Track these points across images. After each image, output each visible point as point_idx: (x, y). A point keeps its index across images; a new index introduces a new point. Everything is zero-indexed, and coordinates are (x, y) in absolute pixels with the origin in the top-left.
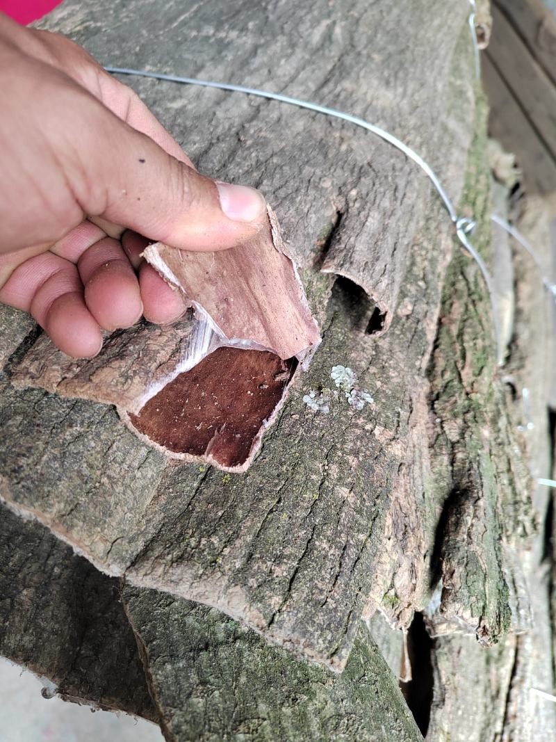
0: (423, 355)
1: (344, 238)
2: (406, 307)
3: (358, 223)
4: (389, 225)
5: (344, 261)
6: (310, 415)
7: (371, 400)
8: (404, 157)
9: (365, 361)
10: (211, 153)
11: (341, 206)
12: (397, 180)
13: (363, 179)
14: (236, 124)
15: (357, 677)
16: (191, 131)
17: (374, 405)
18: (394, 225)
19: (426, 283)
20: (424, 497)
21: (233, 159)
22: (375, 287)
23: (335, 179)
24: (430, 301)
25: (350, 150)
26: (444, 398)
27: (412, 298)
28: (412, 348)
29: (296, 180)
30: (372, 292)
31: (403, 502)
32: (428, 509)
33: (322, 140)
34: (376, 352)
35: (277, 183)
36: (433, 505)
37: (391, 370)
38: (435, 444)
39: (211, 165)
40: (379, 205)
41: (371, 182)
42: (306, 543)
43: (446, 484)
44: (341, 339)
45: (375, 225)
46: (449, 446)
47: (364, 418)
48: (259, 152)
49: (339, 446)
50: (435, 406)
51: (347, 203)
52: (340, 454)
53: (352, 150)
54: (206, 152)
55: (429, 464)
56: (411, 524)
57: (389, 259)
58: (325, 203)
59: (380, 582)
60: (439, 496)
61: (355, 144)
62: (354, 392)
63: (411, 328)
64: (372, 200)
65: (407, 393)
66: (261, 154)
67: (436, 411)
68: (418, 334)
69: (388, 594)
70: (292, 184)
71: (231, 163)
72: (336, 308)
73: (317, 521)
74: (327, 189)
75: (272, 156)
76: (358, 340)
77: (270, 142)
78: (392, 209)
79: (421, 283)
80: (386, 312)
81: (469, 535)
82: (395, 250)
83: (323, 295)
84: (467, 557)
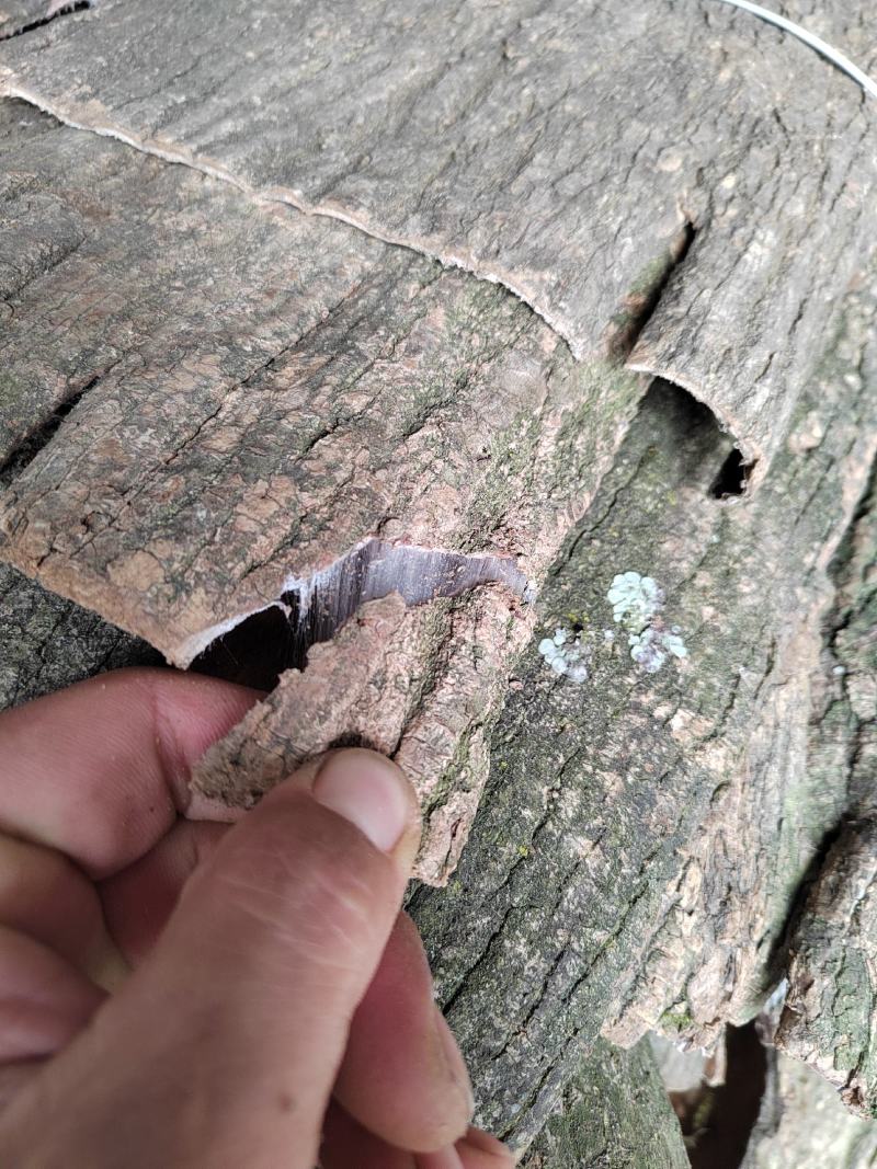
0: (826, 539)
1: (690, 289)
2: (811, 429)
3: (726, 256)
4: (796, 260)
5: (679, 346)
6: (547, 684)
7: (679, 650)
8: (857, 97)
9: (692, 559)
10: (442, 85)
11: (696, 212)
12: (833, 153)
13: (754, 151)
14: (505, 21)
15: (590, 1154)
16: (411, 37)
17: (685, 662)
18: (806, 261)
19: (863, 377)
20: (779, 828)
21: (485, 100)
22: (737, 406)
23: (691, 152)
24: (866, 417)
25: (738, 82)
26: (860, 624)
27: (827, 411)
28: (804, 524)
29: (606, 153)
30: (730, 419)
31: (733, 841)
32: (783, 852)
33: (681, 56)
34: (722, 536)
35: (563, 158)
36: (796, 843)
37: (744, 578)
38: (824, 718)
39: (437, 113)
40: (780, 212)
41: (772, 157)
42: (487, 940)
43: (833, 801)
44: (651, 508)
45: (765, 259)
46: (853, 726)
47: (657, 692)
48: (538, 86)
49: (590, 750)
50: (838, 641)
51: (711, 207)
52: (589, 769)
53: (742, 81)
54: (433, 84)
55: (803, 759)
56: (741, 885)
57: (781, 341)
58: (661, 209)
59: (660, 990)
60: (813, 824)
61: (751, 67)
62: (648, 634)
63: (812, 478)
64: (767, 202)
65: (768, 631)
66: (542, 89)
67: (837, 651)
68: (824, 493)
69: (672, 1011)
70: (596, 163)
71: (476, 110)
72: (655, 435)
73: (517, 900)
74: (670, 175)
75: (565, 95)
76: (687, 511)
77: (568, 61)
78: (809, 220)
79: (852, 379)
80: (755, 461)
81: (856, 916)
82: (800, 317)
83: (617, 418)
84: (844, 959)
